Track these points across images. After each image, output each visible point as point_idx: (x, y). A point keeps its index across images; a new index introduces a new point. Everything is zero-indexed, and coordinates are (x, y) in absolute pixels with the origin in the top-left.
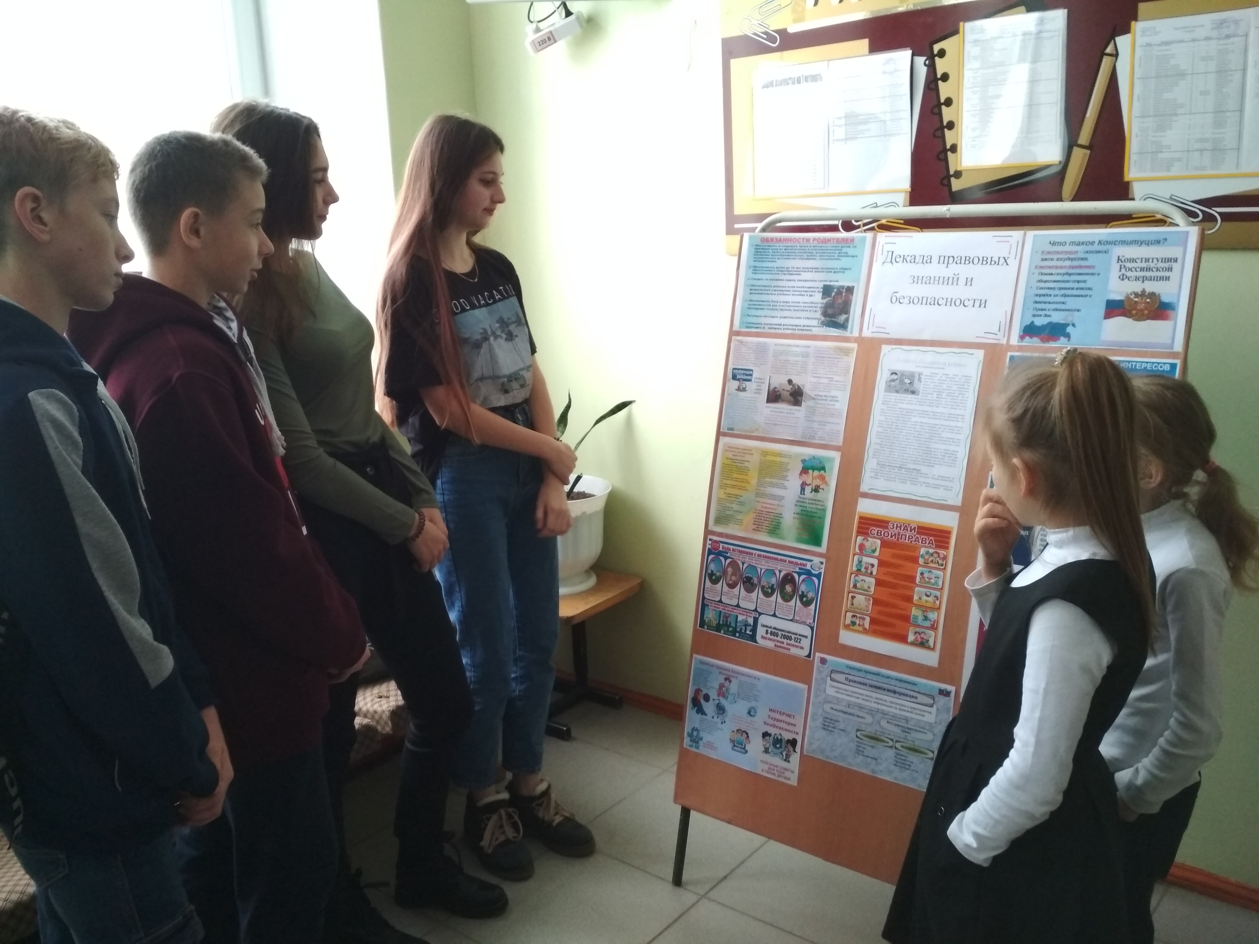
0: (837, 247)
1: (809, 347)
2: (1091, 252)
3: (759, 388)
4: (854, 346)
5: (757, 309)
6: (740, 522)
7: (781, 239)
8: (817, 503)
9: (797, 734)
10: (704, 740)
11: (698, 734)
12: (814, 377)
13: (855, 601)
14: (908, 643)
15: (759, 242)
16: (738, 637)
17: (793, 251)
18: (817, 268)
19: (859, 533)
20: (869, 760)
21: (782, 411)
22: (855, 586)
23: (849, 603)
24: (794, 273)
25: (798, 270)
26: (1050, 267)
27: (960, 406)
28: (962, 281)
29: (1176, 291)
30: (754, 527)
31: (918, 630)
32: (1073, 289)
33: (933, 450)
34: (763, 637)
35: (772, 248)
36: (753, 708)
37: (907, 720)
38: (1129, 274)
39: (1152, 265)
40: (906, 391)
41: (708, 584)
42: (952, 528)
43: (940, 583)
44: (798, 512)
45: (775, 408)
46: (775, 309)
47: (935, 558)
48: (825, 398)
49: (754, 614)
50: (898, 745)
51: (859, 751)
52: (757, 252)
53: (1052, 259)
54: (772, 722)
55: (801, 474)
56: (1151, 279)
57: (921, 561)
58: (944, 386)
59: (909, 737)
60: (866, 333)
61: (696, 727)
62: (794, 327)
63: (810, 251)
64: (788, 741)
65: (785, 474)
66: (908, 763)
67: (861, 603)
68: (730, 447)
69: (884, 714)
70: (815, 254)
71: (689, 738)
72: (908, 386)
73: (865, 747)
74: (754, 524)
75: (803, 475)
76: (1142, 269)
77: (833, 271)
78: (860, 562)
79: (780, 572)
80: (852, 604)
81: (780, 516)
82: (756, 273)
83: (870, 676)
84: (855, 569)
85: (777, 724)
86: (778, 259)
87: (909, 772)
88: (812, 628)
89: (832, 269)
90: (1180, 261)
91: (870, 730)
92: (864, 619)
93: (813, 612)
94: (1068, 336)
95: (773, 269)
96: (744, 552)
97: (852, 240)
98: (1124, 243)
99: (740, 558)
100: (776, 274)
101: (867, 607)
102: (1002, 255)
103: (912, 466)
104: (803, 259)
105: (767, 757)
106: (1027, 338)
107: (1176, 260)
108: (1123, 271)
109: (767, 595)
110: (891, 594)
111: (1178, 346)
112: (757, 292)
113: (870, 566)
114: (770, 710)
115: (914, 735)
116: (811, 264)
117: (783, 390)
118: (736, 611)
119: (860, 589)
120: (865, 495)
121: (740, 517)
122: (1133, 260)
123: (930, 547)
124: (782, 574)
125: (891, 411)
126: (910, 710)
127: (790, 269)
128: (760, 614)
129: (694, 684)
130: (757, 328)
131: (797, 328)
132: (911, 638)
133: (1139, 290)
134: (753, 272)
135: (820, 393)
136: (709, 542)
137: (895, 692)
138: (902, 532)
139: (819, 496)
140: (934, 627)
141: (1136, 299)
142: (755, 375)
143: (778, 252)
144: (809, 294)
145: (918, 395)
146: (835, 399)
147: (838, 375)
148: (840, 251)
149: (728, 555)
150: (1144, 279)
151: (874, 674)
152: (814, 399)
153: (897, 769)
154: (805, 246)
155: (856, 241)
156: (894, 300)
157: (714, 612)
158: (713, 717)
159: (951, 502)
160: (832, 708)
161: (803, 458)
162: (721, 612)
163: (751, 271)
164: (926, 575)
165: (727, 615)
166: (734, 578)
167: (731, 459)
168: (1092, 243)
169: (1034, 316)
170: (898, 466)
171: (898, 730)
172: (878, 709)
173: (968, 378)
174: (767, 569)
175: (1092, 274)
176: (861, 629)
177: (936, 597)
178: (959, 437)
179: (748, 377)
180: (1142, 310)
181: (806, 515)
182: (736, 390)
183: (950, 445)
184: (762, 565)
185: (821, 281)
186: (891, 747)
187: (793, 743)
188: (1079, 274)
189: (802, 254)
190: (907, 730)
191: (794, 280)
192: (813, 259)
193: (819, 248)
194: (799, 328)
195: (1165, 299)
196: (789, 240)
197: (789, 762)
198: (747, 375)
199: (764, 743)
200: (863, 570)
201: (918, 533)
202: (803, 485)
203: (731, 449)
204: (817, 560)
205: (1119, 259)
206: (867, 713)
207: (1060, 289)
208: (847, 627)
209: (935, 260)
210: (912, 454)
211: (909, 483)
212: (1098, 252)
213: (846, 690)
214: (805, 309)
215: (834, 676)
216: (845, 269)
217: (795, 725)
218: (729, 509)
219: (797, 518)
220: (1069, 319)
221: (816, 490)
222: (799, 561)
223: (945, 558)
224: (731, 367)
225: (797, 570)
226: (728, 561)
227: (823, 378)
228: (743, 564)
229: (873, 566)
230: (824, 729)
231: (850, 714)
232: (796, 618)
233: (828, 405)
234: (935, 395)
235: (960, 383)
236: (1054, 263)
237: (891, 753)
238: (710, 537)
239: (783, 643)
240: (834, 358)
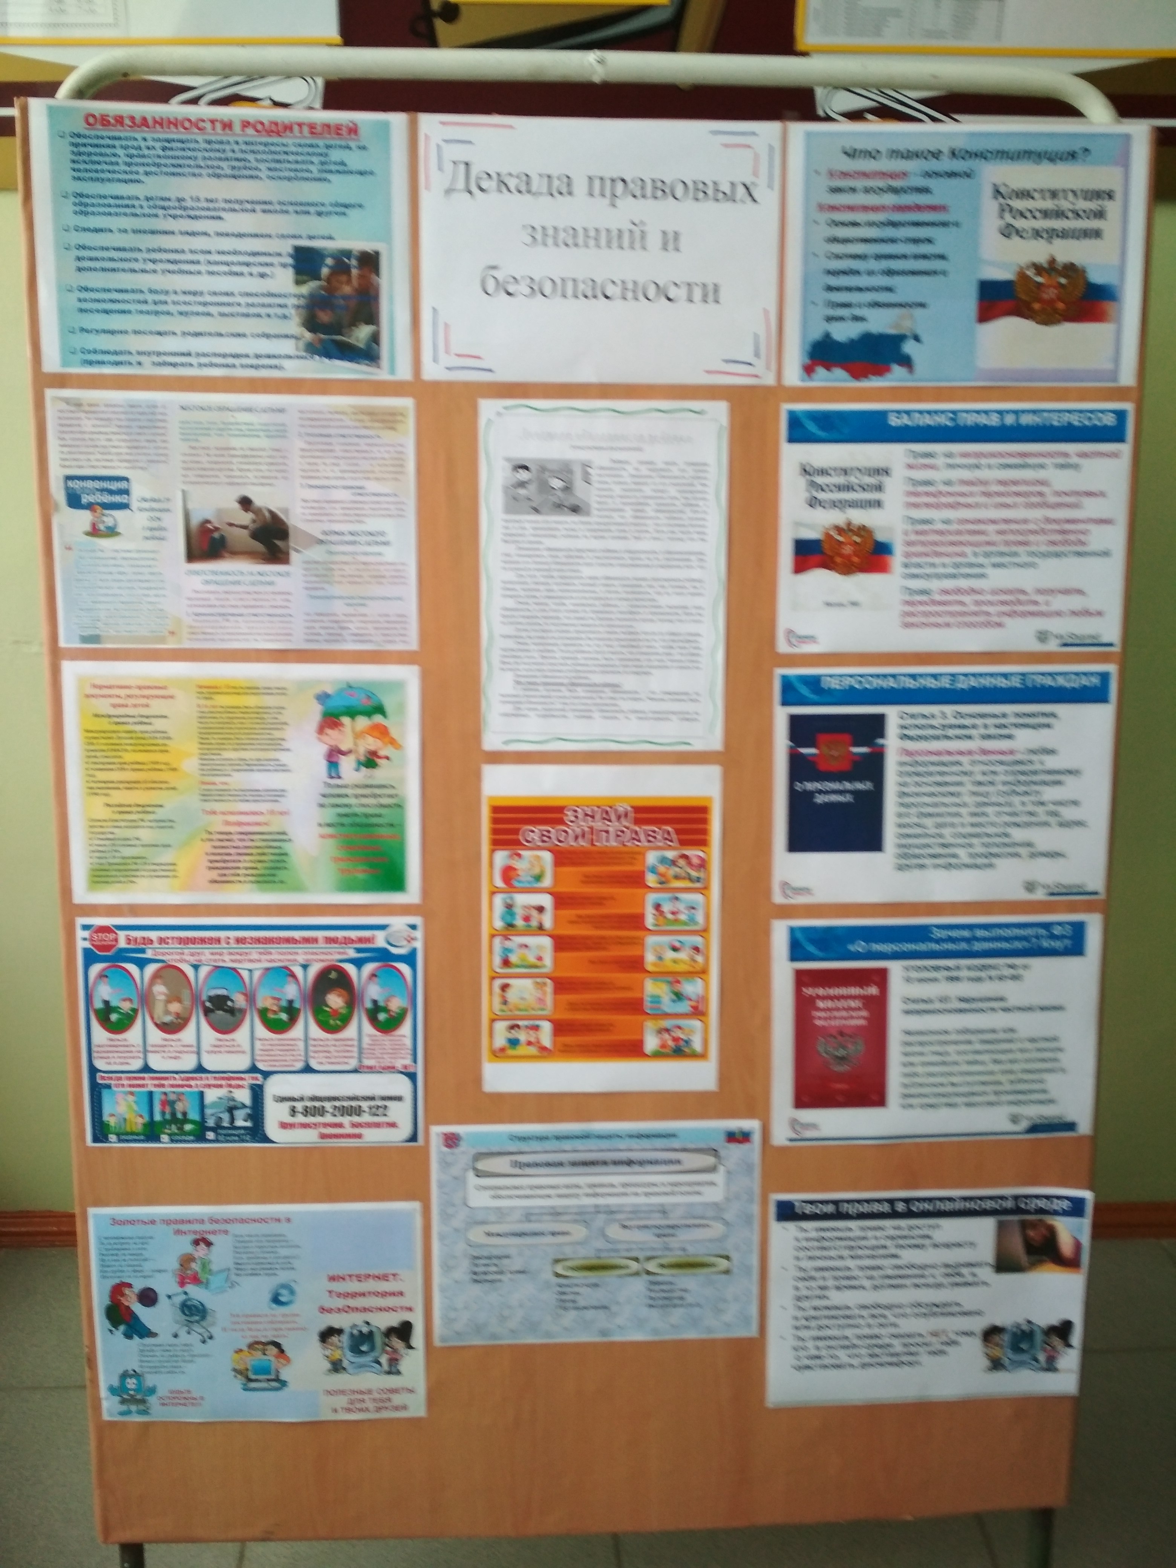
0: (311, 146)
1: (281, 411)
2: (937, 174)
3: (155, 524)
4: (407, 403)
5: (106, 312)
6: (168, 871)
7: (144, 119)
8: (377, 791)
9: (410, 1309)
10: (162, 1391)
11: (140, 1384)
12: (311, 487)
13: (511, 995)
14: (647, 1056)
15: (80, 127)
16: (216, 1141)
17: (190, 154)
18: (265, 203)
19: (497, 843)
20: (590, 1314)
21: (236, 578)
22: (506, 963)
23: (497, 1000)
24: (203, 213)
25: (211, 205)
26: (851, 208)
27: (689, 533)
28: (654, 240)
29: (1115, 260)
30: (214, 875)
31: (667, 1023)
32: (905, 257)
33: (642, 637)
34: (284, 1126)
35: (124, 143)
36: (285, 1286)
37: (663, 1211)
38: (1020, 223)
39: (1065, 205)
40: (559, 507)
41: (100, 1035)
42: (710, 799)
43: (700, 918)
44: (329, 821)
45: (215, 573)
46: (163, 313)
47: (683, 868)
48: (351, 538)
49: (249, 1080)
50: (651, 1266)
51: (565, 1303)
52: (80, 154)
53: (853, 190)
54: (341, 1303)
55: (321, 730)
56: (1064, 234)
57: (651, 880)
58: (648, 490)
59: (673, 1242)
60: (432, 372)
61: (130, 1368)
62: (230, 361)
63: (240, 155)
64: (391, 1332)
65: (277, 734)
66: (678, 1294)
67: (527, 996)
68: (100, 687)
69: (610, 1211)
70: (254, 164)
71: (118, 1398)
72: (560, 493)
73: (576, 1289)
74: (211, 868)
75: (329, 731)
76: (1046, 214)
77: (312, 209)
78: (509, 907)
79: (305, 967)
80: (505, 1002)
81: (282, 836)
82: (86, 214)
83: (567, 1145)
84: (499, 924)
85: (352, 1302)
86: (147, 174)
87: (681, 1311)
88: (412, 1077)
89: (309, 204)
90: (1118, 196)
91: (586, 1254)
92: (536, 1028)
93: (408, 1042)
94: (906, 362)
95: (136, 203)
96: (193, 941)
97: (353, 130)
98: (1004, 155)
99: (188, 958)
100: (149, 216)
101: (541, 1001)
102: (737, 179)
103: (597, 679)
104: (218, 176)
105: (341, 1380)
106: (821, 371)
107: (1110, 195)
108: (1008, 218)
109: (276, 1027)
110: (592, 962)
111: (1127, 377)
112: (98, 264)
113: (534, 913)
114: (332, 1279)
115: (685, 1236)
116: (244, 189)
117: (231, 525)
118: (197, 1084)
119: (517, 966)
120: (498, 758)
121: (166, 857)
122: (1025, 194)
123: (670, 848)
124: (314, 970)
125: (529, 556)
126: (668, 1189)
127: (189, 203)
128: (266, 1074)
129: (103, 1276)
130: (117, 364)
131: (236, 361)
132: (651, 1043)
133: (1042, 259)
134: (78, 209)
135: (337, 527)
136: (81, 934)
137: (630, 1163)
138: (598, 825)
139: (381, 775)
140: (698, 1012)
141: (1039, 279)
142: (138, 490)
143: (144, 156)
144: (255, 270)
145: (588, 514)
146: (378, 538)
147: (377, 479)
148: (323, 159)
149: (149, 954)
150: (1053, 234)
151: (577, 1137)
152: (321, 542)
153: (655, 1313)
154: (221, 142)
155: (362, 131)
156: (491, 285)
157: (131, 1098)
158: (176, 1336)
159: (698, 746)
160: (489, 1234)
161: (318, 690)
162: (151, 1094)
163: (69, 206)
164: (667, 908)
165: (172, 1097)
166: (175, 1007)
167: (109, 716)
168: (936, 155)
169: (829, 319)
170: (565, 681)
171: (647, 1237)
172: (596, 1206)
173: (700, 467)
174: (267, 969)
175: (944, 224)
176: (532, 1050)
177: (697, 949)
178: (698, 601)
179: (117, 499)
180: (1051, 302)
181: (352, 825)
182: (88, 534)
183: (680, 621)
184: (251, 961)
185: (283, 236)
186: (637, 1274)
187: (404, 1331)
188: (917, 224)
189: (215, 163)
190: (666, 1231)
191: (205, 234)
192: (251, 177)
193: (261, 148)
194: (245, 361)
195: (1096, 277)
196: (170, 122)
197: (398, 1373)
198: (111, 492)
199: (328, 1353)
200: (519, 923)
201: (637, 822)
202: (333, 756)
203: (105, 692)
204: (399, 923)
205: (997, 192)
206: (575, 1221)
207: (879, 257)
208: (499, 1054)
209: (580, 186)
210: (598, 652)
211: (596, 715)
212: (952, 175)
213: (516, 1188)
214: (252, 310)
215: (481, 1165)
216: (346, 206)
217: (401, 1294)
218: (126, 842)
219: (331, 836)
220: (906, 326)
221: (371, 761)
222: (353, 934)
223: (703, 865)
224: (56, 473)
225: (352, 954)
226: (151, 969)
227: (335, 487)
228: (196, 967)
229: (541, 909)
230: (476, 1281)
231: (535, 1234)
232: (367, 1062)
233: (366, 554)
234: (629, 513)
235: (684, 481)
236: (860, 199)
237: (638, 1286)
238: (81, 921)
239: (340, 1125)
240: (358, 436)
